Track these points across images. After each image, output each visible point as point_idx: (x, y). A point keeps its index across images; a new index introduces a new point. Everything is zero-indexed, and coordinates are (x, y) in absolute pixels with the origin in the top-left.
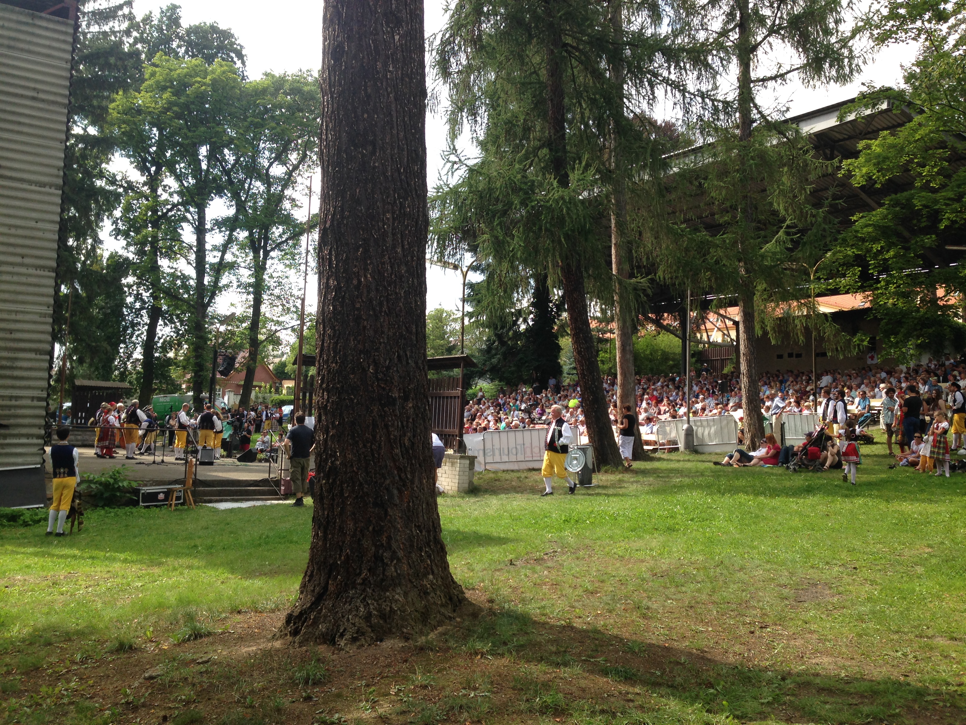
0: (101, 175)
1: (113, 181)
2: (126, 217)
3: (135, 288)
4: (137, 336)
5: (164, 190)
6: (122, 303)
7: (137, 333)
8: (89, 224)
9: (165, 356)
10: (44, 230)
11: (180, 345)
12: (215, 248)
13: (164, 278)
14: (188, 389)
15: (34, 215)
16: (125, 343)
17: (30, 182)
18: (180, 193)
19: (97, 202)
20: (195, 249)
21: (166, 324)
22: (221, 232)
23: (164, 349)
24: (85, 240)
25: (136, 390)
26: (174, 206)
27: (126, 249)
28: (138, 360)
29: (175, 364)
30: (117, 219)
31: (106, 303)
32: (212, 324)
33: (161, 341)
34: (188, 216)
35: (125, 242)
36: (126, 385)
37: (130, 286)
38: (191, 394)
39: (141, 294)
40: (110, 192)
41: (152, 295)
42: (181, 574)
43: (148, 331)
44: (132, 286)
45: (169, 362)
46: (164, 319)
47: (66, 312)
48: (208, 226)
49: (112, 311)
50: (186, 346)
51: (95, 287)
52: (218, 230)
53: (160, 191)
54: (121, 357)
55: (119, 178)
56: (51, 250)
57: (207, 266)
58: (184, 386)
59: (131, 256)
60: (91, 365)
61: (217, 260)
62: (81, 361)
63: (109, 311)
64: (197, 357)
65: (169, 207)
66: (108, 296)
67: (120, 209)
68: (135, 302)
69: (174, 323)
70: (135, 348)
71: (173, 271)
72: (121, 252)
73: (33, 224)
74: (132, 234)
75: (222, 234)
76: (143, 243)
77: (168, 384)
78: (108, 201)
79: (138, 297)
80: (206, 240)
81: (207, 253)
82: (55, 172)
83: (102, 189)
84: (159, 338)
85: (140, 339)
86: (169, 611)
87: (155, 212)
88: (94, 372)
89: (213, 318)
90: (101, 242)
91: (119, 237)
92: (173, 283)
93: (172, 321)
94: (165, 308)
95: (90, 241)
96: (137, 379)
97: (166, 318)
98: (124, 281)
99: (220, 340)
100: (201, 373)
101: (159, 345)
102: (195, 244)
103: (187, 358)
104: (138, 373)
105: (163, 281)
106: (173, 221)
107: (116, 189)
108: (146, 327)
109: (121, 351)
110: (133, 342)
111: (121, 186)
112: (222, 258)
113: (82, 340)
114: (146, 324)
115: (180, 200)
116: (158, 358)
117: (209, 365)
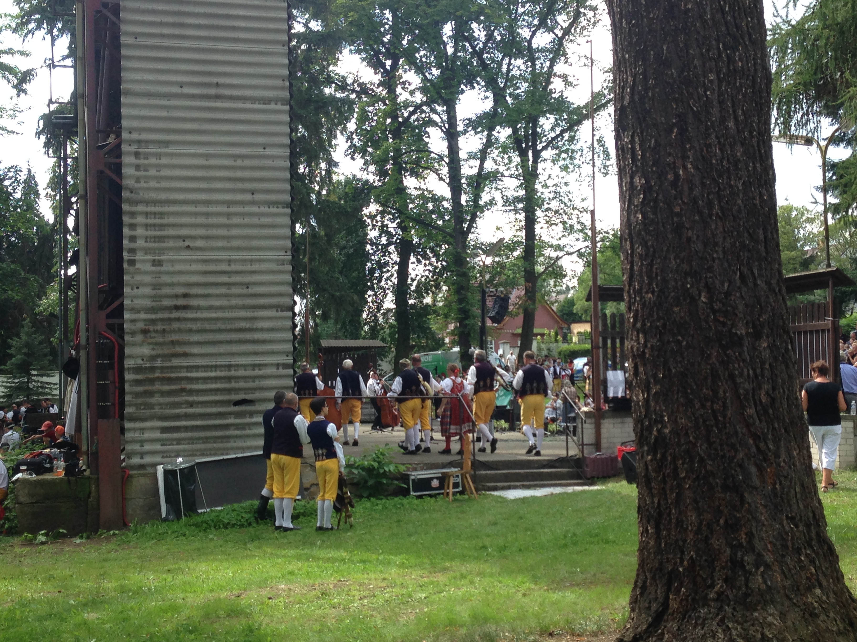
0: (329, 81)
1: (343, 87)
2: (362, 130)
3: (378, 218)
4: (386, 280)
5: (403, 88)
6: (363, 241)
7: (386, 275)
8: (321, 144)
9: (421, 302)
10: (273, 158)
11: (438, 287)
12: (471, 156)
13: (413, 202)
14: (453, 343)
15: (260, 140)
16: (372, 288)
17: (253, 100)
18: (423, 90)
19: (327, 114)
20: (447, 160)
21: (419, 262)
22: (476, 133)
23: (419, 293)
24: (318, 164)
25: (390, 348)
26: (418, 107)
27: (366, 169)
28: (389, 310)
29: (435, 312)
30: (352, 133)
31: (347, 241)
32: (477, 255)
33: (415, 283)
34: (435, 118)
35: (363, 161)
36: (377, 343)
37: (372, 217)
38: (456, 349)
39: (387, 226)
40: (341, 99)
41: (399, 226)
42: (472, 582)
43: (399, 272)
44: (375, 216)
45: (427, 310)
46: (416, 254)
47: (304, 257)
48: (460, 128)
49: (355, 250)
50: (445, 288)
51: (334, 222)
52: (472, 132)
53: (399, 90)
54: (370, 307)
55: (349, 81)
56: (284, 180)
57: (463, 181)
58: (447, 340)
59: (371, 178)
60: (336, 322)
61: (475, 171)
62: (325, 317)
63: (352, 251)
64: (460, 301)
65: (411, 109)
66: (350, 232)
67: (353, 120)
68: (380, 236)
69: (429, 259)
70: (386, 295)
71: (421, 192)
72: (359, 175)
73: (260, 151)
74: (370, 150)
75: (479, 136)
76: (386, 161)
77: (427, 339)
78: (341, 113)
79: (384, 230)
80: (460, 146)
81: (462, 163)
82: (279, 83)
83: (332, 98)
84: (413, 280)
85: (390, 283)
86: (463, 631)
87: (395, 118)
88: (340, 329)
89: (475, 247)
90: (336, 164)
91: (355, 157)
92: (423, 206)
93: (425, 257)
94: (416, 240)
95: (323, 165)
96: (391, 335)
97: (418, 253)
98: (366, 211)
99: (487, 277)
100: (467, 322)
101: (413, 288)
102: (447, 153)
103: (448, 305)
104: (391, 326)
105: (411, 206)
106: (417, 127)
107: (348, 96)
108: (396, 267)
109: (370, 300)
110: (381, 288)
111: (354, 91)
112: (481, 167)
113: (325, 290)
114: (395, 263)
115: (425, 99)
116: (413, 306)
117: (477, 311)
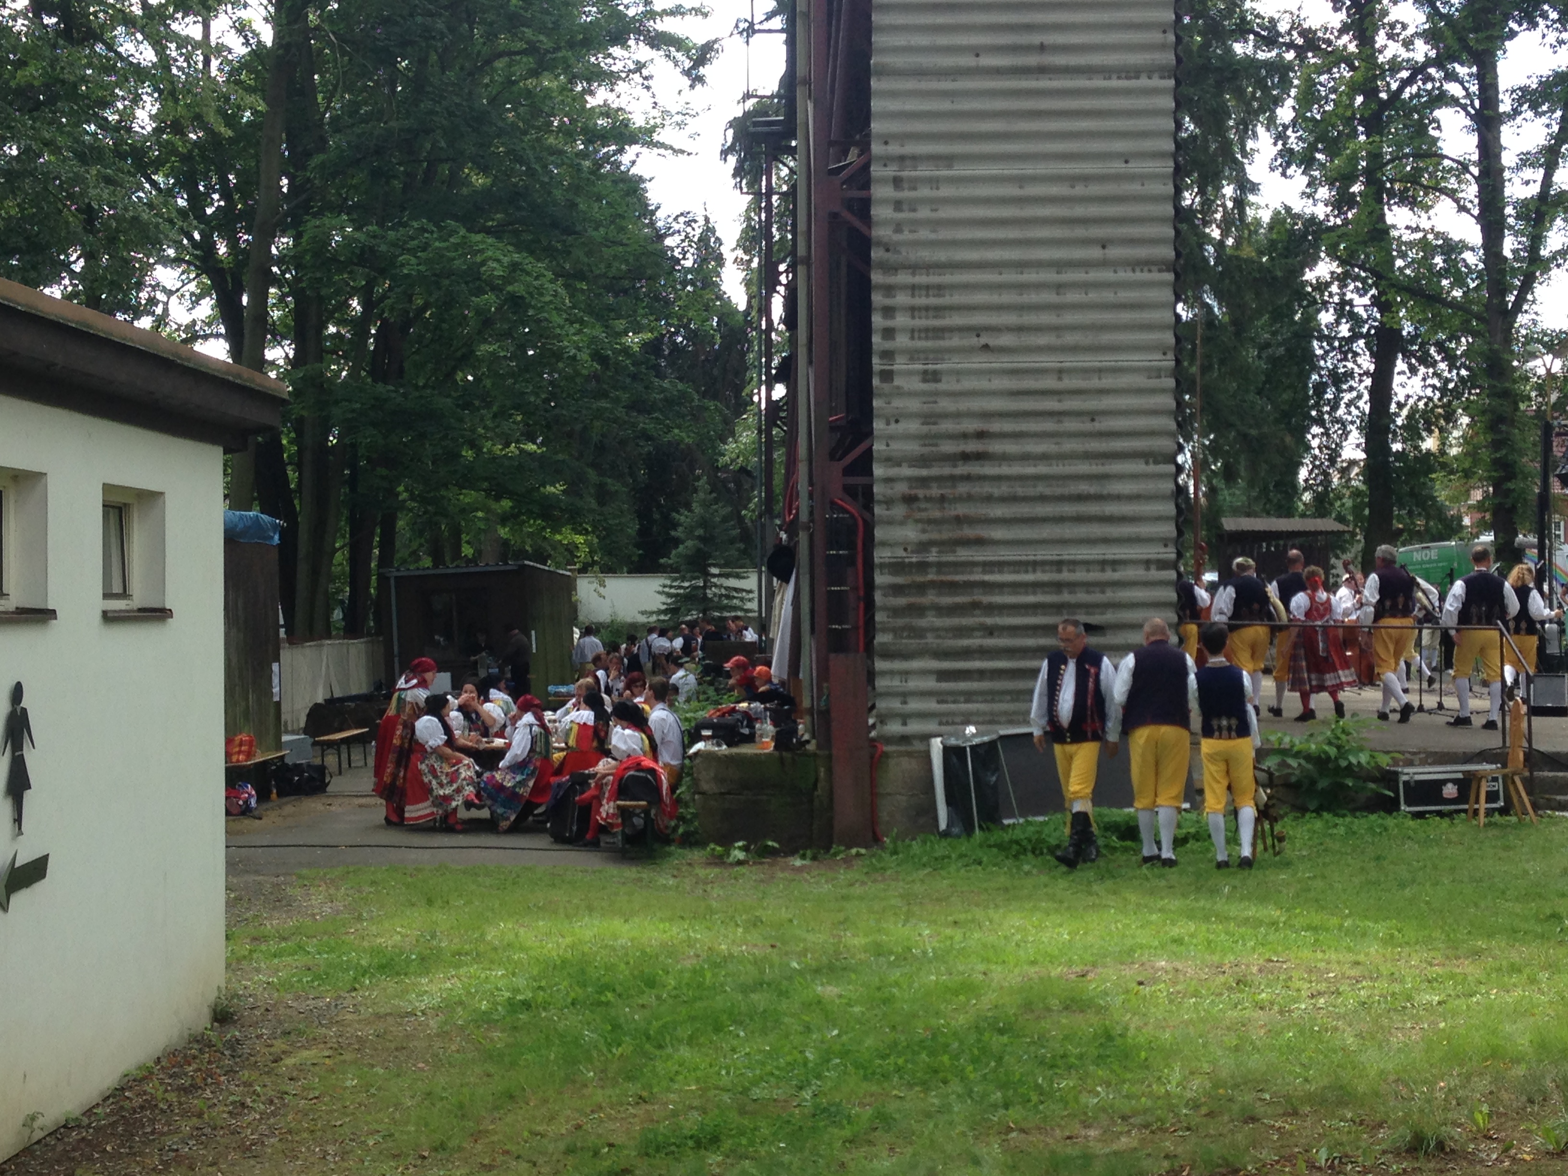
0: (1243, 30)
1: (1270, 38)
2: (1306, 119)
3: (1334, 288)
4: (1348, 406)
5: (1391, 36)
6: (1306, 333)
7: (1347, 397)
8: (1226, 148)
9: (1417, 448)
10: (1141, 178)
11: (1450, 417)
12: (1526, 161)
13: (1403, 256)
14: (1482, 526)
15: (1120, 146)
16: (1320, 422)
17: (1106, 72)
18: (1430, 36)
19: (1239, 93)
20: (1475, 171)
21: (1413, 370)
22: (1538, 114)
23: (1412, 432)
24: (1219, 188)
25: (1353, 534)
26: (1418, 71)
27: (1309, 196)
28: (1352, 463)
29: (1444, 466)
30: (1285, 127)
31: (1274, 334)
32: (1533, 356)
33: (1405, 412)
35: (1305, 180)
36: (1328, 524)
37: (1321, 286)
38: (1487, 538)
39: (1350, 303)
40: (1266, 63)
41: (1376, 302)
42: (1532, 981)
43: (1372, 391)
44: (1328, 285)
45: (1428, 463)
46: (1407, 355)
47: (1191, 364)
48: (1505, 106)
49: (1287, 350)
50: (1465, 420)
51: (1249, 296)
52: (1530, 114)
53: (1381, 39)
54: (1315, 457)
55: (1283, 27)
56: (1161, 220)
57: (1509, 210)
58: (1467, 521)
59: (1321, 211)
60: (1251, 484)
61: (1534, 189)
62: (1229, 474)
63: (1282, 350)
64: (1496, 445)
65: (1405, 74)
66: (1276, 316)
67: (1290, 102)
68: (1338, 322)
69: (1434, 364)
70: (1346, 434)
71: (1419, 235)
72: (1300, 206)
73: (1117, 167)
74: (1320, 156)
75: (1544, 120)
76: (1349, 178)
77: (1428, 518)
78: (1266, 89)
79: (1344, 310)
80: (1504, 141)
81: (1507, 175)
82: (1156, 37)
83: (1250, 62)
84: (1400, 406)
85: (1355, 412)
86: (1520, 1070)
87: (1371, 93)
88: (1257, 499)
89: (1529, 339)
90: (1254, 188)
91: (1289, 172)
92: (1425, 262)
93: (1426, 360)
94: (1407, 329)
95: (1229, 190)
96: (1357, 509)
97: (1413, 354)
98: (1310, 276)
99: (1554, 397)
100: (1511, 485)
101: (1399, 422)
102: (1475, 157)
103: (1471, 451)
104: (1356, 493)
105: (1399, 263)
106: (1415, 109)
107: (1279, 55)
108: (1368, 382)
109: (1315, 443)
110: (1339, 421)
111: (1291, 45)
112: (1547, 182)
113: (1229, 425)
114: (1367, 373)
115: (1433, 54)
116: (1400, 455)
117: (1531, 464)
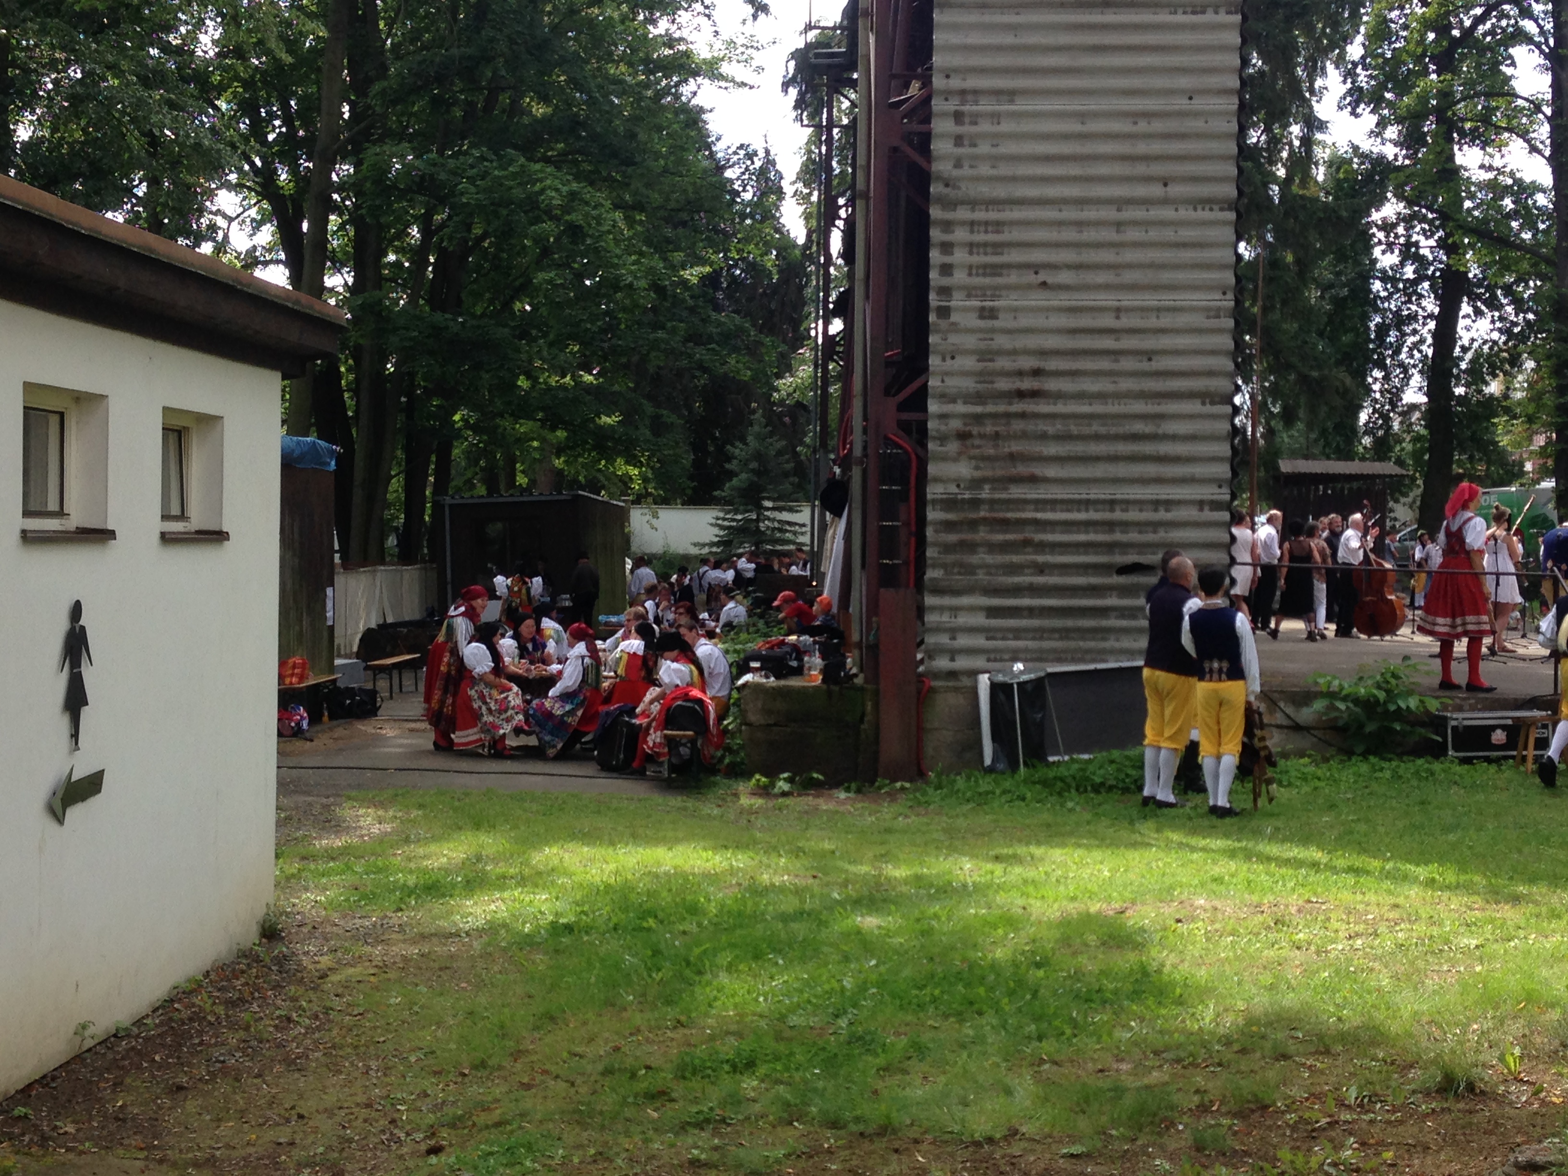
2: (1375, 56)
3: (1401, 230)
4: (1411, 349)
6: (1368, 271)
7: (1411, 340)
8: (1294, 85)
9: (1480, 392)
10: (1205, 115)
11: (1515, 361)
13: (1472, 196)
14: (1543, 473)
15: (1184, 82)
16: (1382, 365)
17: (1174, 6)
19: (1309, 30)
20: (1548, 111)
21: (1478, 313)
23: (1476, 376)
24: (1286, 126)
25: (1413, 479)
27: (1380, 135)
28: (1413, 407)
29: (1507, 411)
30: (1355, 64)
31: (1338, 274)
33: (1469, 356)
34: (1529, 26)
35: (1374, 119)
36: (1388, 468)
37: (1387, 227)
38: (1549, 484)
39: (1416, 244)
41: (1442, 244)
43: (1435, 335)
44: (1394, 226)
45: (1491, 406)
46: (1473, 298)
47: (1253, 305)
49: (1351, 291)
50: (1530, 364)
51: (1313, 238)
54: (1376, 401)
56: (1223, 158)
58: (1528, 467)
59: (1390, 151)
60: (1310, 426)
62: (1288, 417)
63: (1345, 292)
64: (1561, 390)
65: (1478, 11)
66: (1341, 257)
67: (1359, 39)
68: (1402, 264)
69: (1500, 307)
70: (1408, 378)
71: (1490, 175)
72: (1367, 145)
73: (1181, 103)
77: (1489, 463)
79: (1409, 252)
84: (1465, 349)
85: (1417, 355)
87: (1443, 30)
88: (1316, 441)
90: (1322, 126)
91: (1359, 111)
92: (1494, 204)
93: (1493, 304)
94: (1474, 271)
95: (1295, 129)
96: (1416, 455)
97: (1479, 297)
98: (1376, 216)
101: (1463, 366)
102: (1549, 96)
103: (1535, 396)
104: (1417, 439)
105: (1468, 204)
106: (1489, 48)
108: (1432, 325)
109: (1376, 387)
110: (1402, 365)
113: (1289, 367)
114: (1431, 316)
116: (1463, 400)
